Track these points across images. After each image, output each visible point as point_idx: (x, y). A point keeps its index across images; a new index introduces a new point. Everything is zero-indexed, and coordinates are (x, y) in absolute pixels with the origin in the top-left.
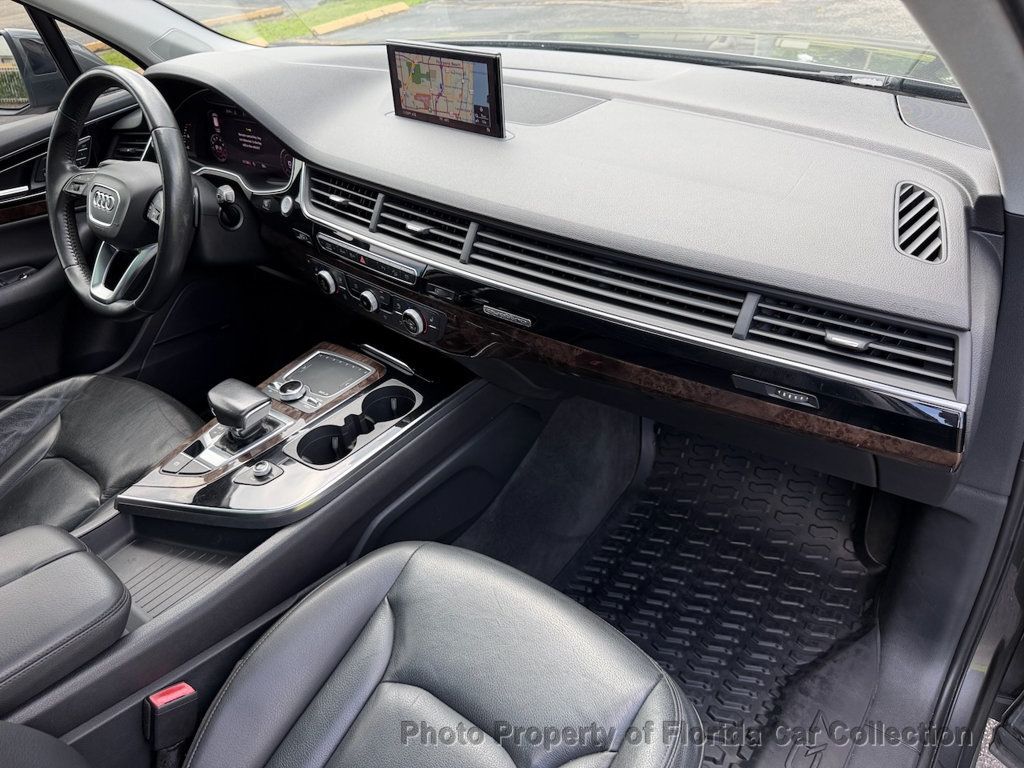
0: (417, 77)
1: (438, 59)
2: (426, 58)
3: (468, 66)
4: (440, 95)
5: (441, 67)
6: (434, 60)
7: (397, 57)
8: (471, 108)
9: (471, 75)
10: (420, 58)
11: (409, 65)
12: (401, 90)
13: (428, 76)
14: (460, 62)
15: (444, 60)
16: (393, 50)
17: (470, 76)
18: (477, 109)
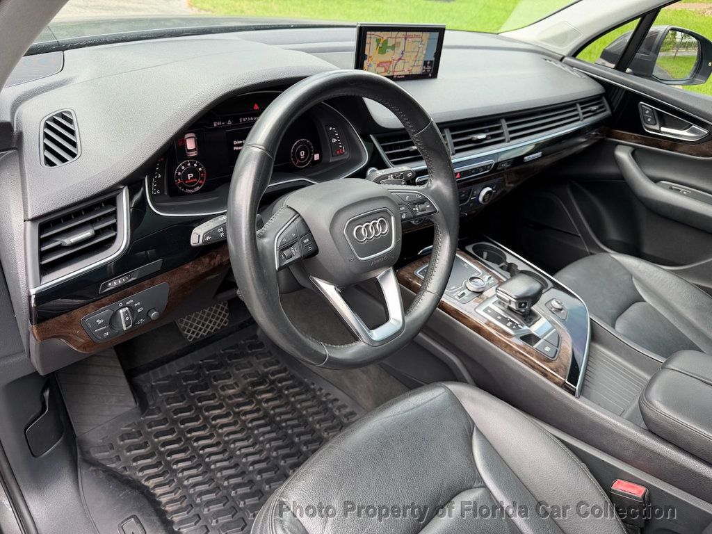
0: (382, 49)
1: (405, 33)
2: (394, 34)
3: (426, 35)
4: (400, 59)
5: (406, 38)
6: (401, 34)
7: (368, 36)
8: (421, 63)
9: (427, 40)
10: (389, 34)
11: (378, 41)
12: (366, 62)
13: (393, 47)
14: (420, 33)
15: (409, 33)
16: (363, 32)
17: (425, 41)
18: (425, 63)
